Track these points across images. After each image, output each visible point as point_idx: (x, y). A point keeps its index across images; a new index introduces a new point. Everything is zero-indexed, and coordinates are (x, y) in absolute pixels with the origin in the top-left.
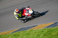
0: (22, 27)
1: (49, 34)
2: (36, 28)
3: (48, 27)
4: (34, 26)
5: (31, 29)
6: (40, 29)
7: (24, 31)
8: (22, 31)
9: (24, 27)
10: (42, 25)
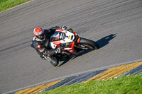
0: (69, 76)
1: (136, 90)
2: (102, 76)
3: (132, 72)
4: (98, 72)
5: (90, 79)
6: (113, 78)
7: (75, 84)
8: (69, 84)
9: (73, 75)
10: (118, 68)
